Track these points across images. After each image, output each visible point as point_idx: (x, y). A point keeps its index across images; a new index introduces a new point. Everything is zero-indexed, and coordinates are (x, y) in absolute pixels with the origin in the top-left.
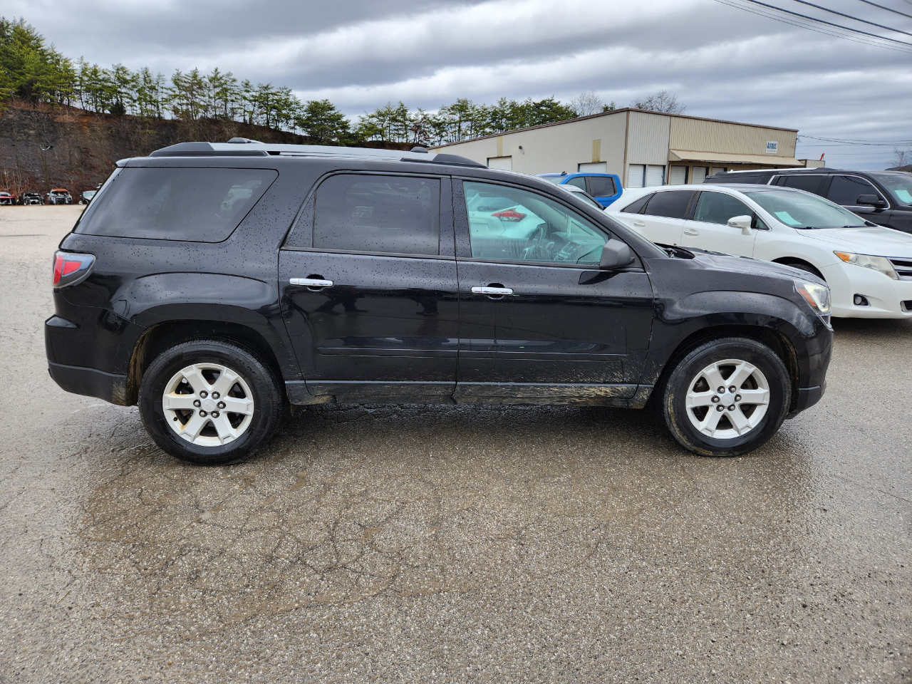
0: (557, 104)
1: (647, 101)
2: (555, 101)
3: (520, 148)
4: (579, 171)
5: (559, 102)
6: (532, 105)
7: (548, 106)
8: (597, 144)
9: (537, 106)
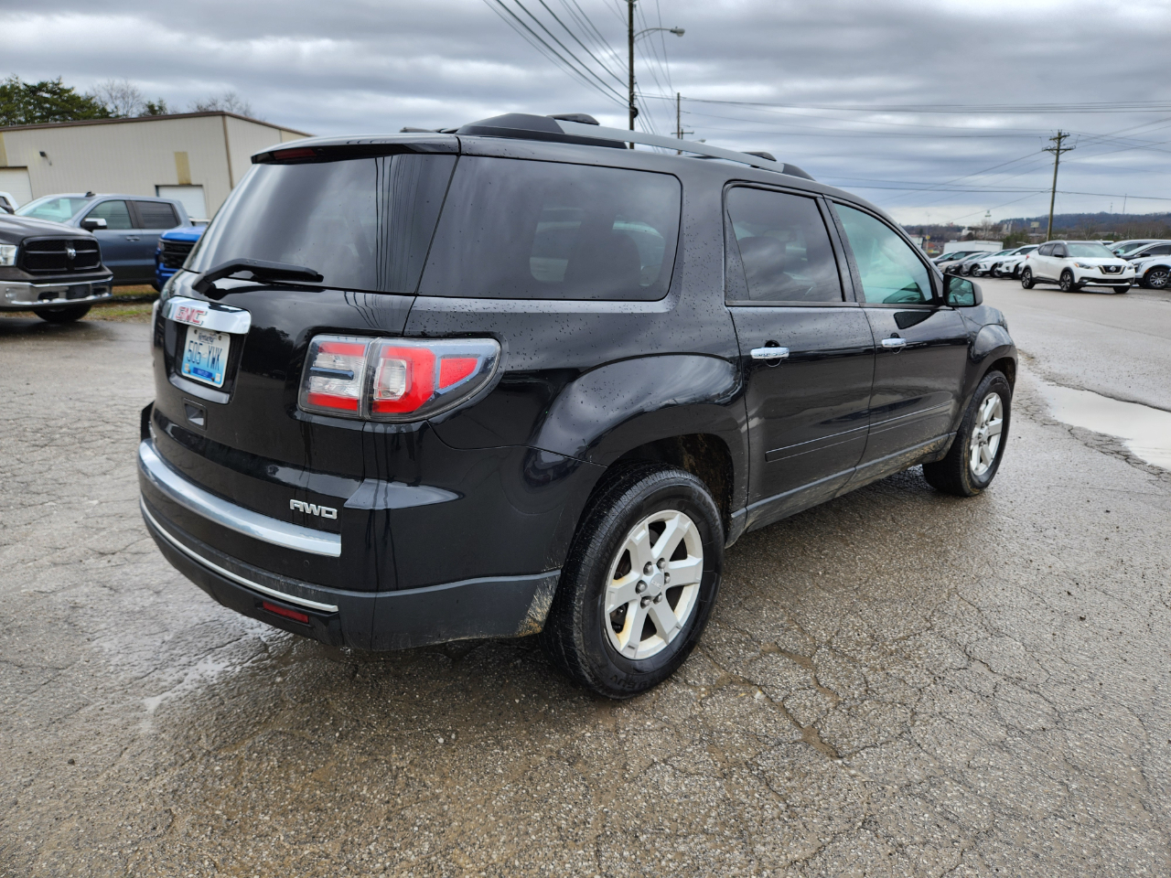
0: (68, 91)
1: (210, 103)
2: (65, 85)
3: (43, 154)
4: (158, 195)
5: (73, 88)
6: (22, 87)
7: (53, 93)
8: (181, 158)
9: (33, 90)
